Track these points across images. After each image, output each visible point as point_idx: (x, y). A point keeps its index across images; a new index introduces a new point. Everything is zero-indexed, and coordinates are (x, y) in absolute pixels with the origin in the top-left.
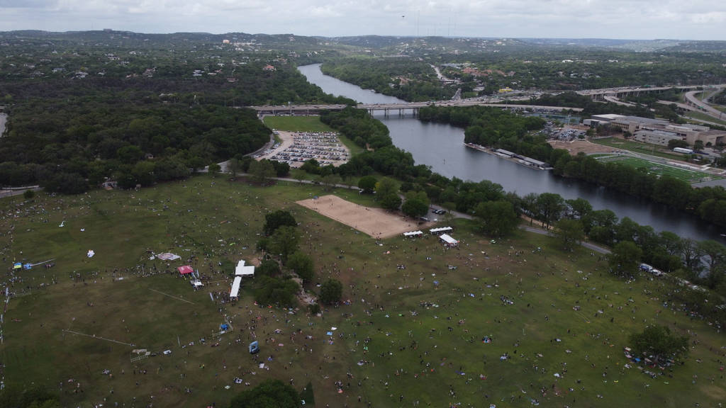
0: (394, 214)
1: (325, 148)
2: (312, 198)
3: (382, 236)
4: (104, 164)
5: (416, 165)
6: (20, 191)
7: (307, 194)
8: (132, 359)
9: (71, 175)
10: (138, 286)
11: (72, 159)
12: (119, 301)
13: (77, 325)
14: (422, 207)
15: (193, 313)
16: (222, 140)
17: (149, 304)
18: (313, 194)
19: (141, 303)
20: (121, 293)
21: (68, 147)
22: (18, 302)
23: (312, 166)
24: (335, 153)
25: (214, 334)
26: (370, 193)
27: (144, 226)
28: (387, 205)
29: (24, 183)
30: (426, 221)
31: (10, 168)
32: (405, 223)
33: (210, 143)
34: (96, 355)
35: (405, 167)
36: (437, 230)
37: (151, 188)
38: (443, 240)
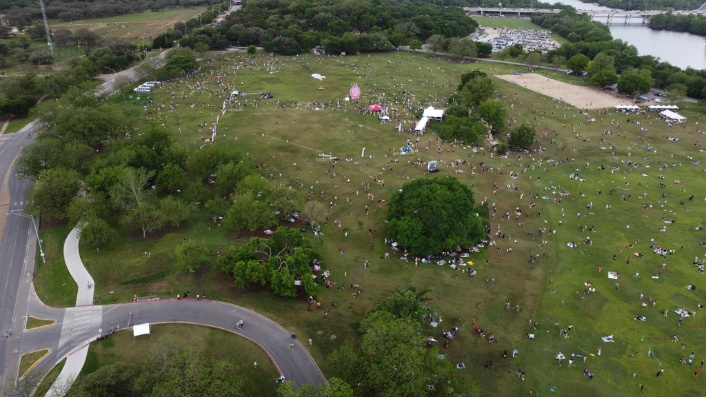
0: (606, 92)
1: (532, 41)
2: (512, 74)
3: (589, 107)
4: (316, 35)
5: (639, 56)
6: (245, 49)
7: (506, 71)
8: (317, 160)
9: (287, 39)
10: (331, 115)
11: (290, 27)
12: (313, 123)
13: (275, 133)
14: (644, 84)
15: (377, 138)
16: (426, 22)
17: (339, 128)
18: (514, 71)
19: (332, 126)
20: (315, 118)
21: (288, 17)
22: (232, 114)
23: (517, 50)
24: (543, 46)
25: (394, 154)
26: (580, 74)
27: (343, 79)
28: (598, 81)
29: (249, 44)
30: (645, 100)
31: (239, 30)
32: (618, 100)
33: (414, 24)
34: (288, 153)
35: (625, 56)
36: (658, 107)
37: (354, 57)
38: (665, 116)
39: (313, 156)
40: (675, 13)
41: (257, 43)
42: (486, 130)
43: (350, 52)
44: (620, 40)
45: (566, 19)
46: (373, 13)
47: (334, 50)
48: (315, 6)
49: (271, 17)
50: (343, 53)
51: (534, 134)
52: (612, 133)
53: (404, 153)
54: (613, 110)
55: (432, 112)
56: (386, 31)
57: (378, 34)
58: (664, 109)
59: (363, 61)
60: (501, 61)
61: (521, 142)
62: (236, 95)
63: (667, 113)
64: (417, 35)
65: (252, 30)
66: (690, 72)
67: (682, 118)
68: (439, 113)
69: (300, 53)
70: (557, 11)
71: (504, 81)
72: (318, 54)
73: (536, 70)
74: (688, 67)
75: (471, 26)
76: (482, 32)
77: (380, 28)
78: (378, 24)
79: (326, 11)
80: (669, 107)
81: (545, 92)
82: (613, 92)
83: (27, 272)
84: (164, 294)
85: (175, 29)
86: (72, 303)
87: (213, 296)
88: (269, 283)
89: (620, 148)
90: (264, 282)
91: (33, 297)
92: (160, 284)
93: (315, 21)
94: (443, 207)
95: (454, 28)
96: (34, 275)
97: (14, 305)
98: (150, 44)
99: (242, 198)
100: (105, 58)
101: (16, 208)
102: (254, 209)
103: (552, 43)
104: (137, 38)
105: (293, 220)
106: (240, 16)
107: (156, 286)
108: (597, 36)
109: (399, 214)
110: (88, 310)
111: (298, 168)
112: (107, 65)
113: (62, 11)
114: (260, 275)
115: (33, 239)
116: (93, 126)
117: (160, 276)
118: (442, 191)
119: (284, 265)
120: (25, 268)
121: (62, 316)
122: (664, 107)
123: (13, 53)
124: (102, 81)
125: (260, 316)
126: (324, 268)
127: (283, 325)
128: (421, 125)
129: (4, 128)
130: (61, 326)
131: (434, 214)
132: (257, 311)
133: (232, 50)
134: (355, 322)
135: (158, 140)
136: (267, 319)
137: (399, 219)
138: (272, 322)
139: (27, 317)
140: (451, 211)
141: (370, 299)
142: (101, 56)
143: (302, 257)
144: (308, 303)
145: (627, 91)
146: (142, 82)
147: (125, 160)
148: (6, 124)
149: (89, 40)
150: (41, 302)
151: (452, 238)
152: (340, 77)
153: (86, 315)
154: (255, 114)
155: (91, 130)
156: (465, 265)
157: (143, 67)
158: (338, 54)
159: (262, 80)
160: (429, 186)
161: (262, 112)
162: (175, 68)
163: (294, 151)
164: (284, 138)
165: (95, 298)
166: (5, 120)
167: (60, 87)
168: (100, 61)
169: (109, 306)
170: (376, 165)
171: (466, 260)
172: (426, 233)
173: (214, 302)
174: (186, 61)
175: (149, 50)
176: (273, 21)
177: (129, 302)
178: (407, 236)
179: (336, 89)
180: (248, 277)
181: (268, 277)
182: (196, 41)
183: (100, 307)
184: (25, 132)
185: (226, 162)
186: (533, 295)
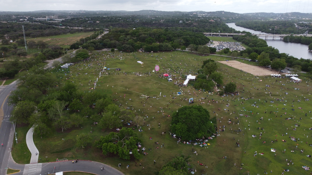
0: (266, 69)
1: (233, 47)
3: (259, 75)
5: (280, 53)
6: (110, 50)
7: (223, 59)
8: (140, 97)
9: (128, 45)
10: (147, 78)
11: (129, 40)
12: (138, 81)
13: (122, 86)
14: (282, 65)
15: (167, 88)
16: (188, 39)
17: (150, 83)
18: (226, 60)
19: (147, 83)
20: (140, 79)
21: (128, 37)
22: (103, 77)
23: (227, 51)
24: (238, 49)
25: (174, 95)
26: (255, 61)
27: (152, 63)
28: (263, 64)
29: (112, 47)
30: (283, 72)
31: (107, 41)
32: (271, 72)
33: (182, 40)
34: (127, 94)
35: (274, 53)
36: (289, 75)
37: (157, 53)
38: (293, 79)
39: (139, 96)
40: (294, 35)
41: (115, 47)
42: (214, 85)
43: (155, 51)
44: (271, 47)
45: (248, 38)
46: (165, 35)
47: (148, 50)
48: (140, 32)
49: (121, 36)
50: (152, 52)
51: (236, 87)
52: (270, 86)
53: (178, 95)
54: (270, 76)
55: (190, 77)
56: (170, 42)
57: (167, 44)
58: (292, 76)
59: (161, 55)
60: (220, 55)
61: (230, 90)
62: (105, 69)
63: (293, 78)
64: (184, 44)
65: (113, 42)
66: (302, 60)
67: (300, 80)
68: (194, 77)
69: (133, 51)
70: (243, 34)
71: (222, 63)
72: (141, 52)
73: (235, 59)
74: (301, 58)
75: (207, 41)
76: (212, 43)
77: (168, 41)
78: (167, 40)
79: (145, 34)
80: (294, 75)
81: (240, 69)
82: (269, 69)
83: (9, 148)
84: (70, 158)
85: (80, 41)
86: (28, 162)
87: (93, 159)
88: (118, 153)
89: (273, 93)
90: (115, 153)
91: (11, 159)
92: (68, 153)
93: (140, 38)
94: (196, 119)
95: (199, 41)
96: (12, 149)
97: (2, 163)
98: (69, 47)
99: (107, 114)
100: (49, 53)
101: (6, 118)
102: (112, 119)
103: (242, 48)
104: (64, 44)
105: (129, 124)
106: (108, 36)
107: (66, 154)
108: (261, 45)
109: (177, 122)
110: (35, 165)
111: (132, 101)
112: (50, 56)
113: (32, 33)
114: (114, 149)
115: (12, 132)
116: (43, 82)
117: (69, 150)
118: (195, 112)
119: (125, 145)
120: (8, 146)
121: (23, 168)
122: (292, 75)
123: (10, 51)
124: (47, 63)
125: (113, 168)
126: (143, 146)
127: (124, 173)
128: (186, 83)
129: (3, 83)
130: (23, 173)
131: (192, 122)
132: (112, 166)
133: (105, 50)
134: (156, 171)
135: (71, 88)
136: (117, 170)
137: (176, 124)
138: (119, 171)
139: (7, 168)
140: (200, 121)
141: (164, 161)
142: (47, 52)
143: (133, 141)
144: (135, 163)
145: (275, 68)
146: (64, 63)
147: (56, 97)
148: (5, 81)
149: (43, 45)
150: (14, 161)
151: (200, 133)
152: (151, 62)
153: (34, 168)
154: (113, 77)
155: (41, 84)
156: (206, 145)
157: (66, 57)
158: (150, 52)
159: (117, 63)
160: (190, 109)
161: (116, 76)
162: (79, 58)
163: (130, 93)
164: (126, 88)
165: (39, 160)
166: (4, 80)
167: (29, 65)
168: (47, 54)
169: (45, 163)
170: (166, 100)
171: (207, 143)
172: (189, 130)
173: (93, 162)
174: (84, 55)
175: (69, 50)
176: (122, 38)
177: (54, 162)
178: (180, 132)
179: (149, 67)
180: (108, 150)
181: (117, 150)
182: (89, 46)
183: (41, 164)
184: (12, 85)
185: (100, 98)
186: (237, 159)
